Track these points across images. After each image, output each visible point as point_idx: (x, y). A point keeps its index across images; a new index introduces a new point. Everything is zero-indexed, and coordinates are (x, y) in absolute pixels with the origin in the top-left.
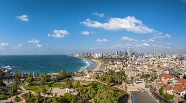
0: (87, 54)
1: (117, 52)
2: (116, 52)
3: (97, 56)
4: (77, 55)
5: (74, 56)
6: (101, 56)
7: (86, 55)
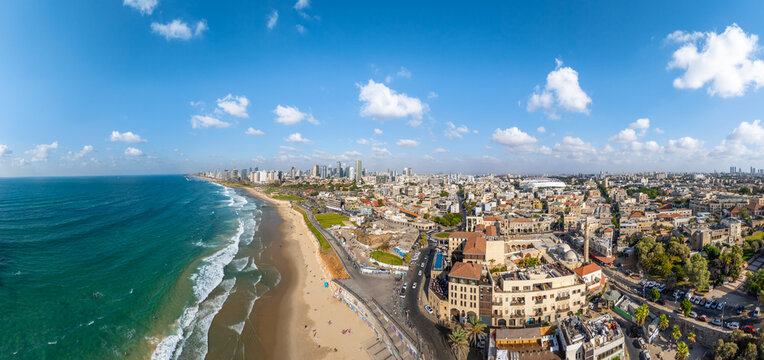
0: (236, 172)
1: (318, 167)
2: (315, 168)
3: (263, 177)
4: (211, 175)
5: (202, 178)
6: (277, 178)
7: (232, 176)
